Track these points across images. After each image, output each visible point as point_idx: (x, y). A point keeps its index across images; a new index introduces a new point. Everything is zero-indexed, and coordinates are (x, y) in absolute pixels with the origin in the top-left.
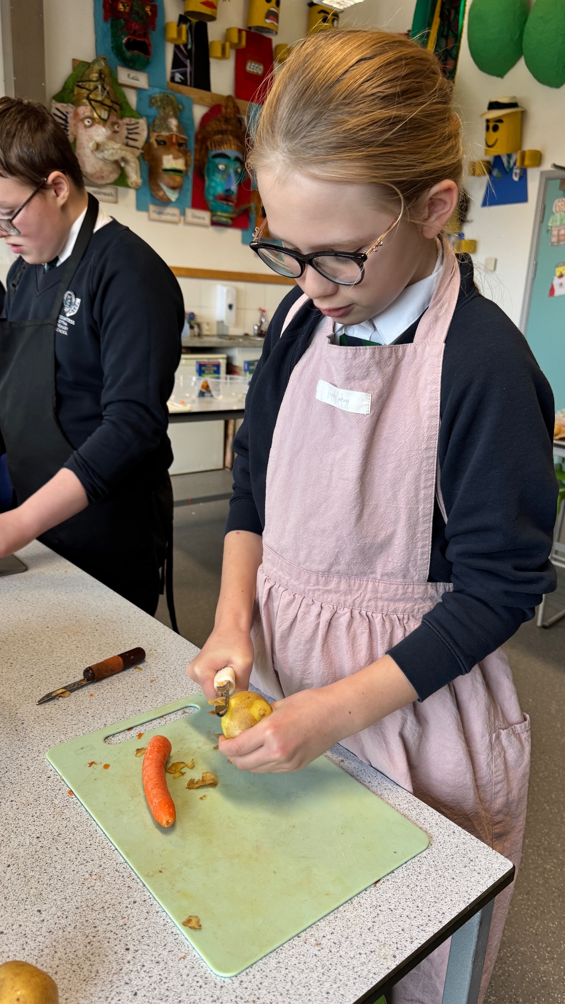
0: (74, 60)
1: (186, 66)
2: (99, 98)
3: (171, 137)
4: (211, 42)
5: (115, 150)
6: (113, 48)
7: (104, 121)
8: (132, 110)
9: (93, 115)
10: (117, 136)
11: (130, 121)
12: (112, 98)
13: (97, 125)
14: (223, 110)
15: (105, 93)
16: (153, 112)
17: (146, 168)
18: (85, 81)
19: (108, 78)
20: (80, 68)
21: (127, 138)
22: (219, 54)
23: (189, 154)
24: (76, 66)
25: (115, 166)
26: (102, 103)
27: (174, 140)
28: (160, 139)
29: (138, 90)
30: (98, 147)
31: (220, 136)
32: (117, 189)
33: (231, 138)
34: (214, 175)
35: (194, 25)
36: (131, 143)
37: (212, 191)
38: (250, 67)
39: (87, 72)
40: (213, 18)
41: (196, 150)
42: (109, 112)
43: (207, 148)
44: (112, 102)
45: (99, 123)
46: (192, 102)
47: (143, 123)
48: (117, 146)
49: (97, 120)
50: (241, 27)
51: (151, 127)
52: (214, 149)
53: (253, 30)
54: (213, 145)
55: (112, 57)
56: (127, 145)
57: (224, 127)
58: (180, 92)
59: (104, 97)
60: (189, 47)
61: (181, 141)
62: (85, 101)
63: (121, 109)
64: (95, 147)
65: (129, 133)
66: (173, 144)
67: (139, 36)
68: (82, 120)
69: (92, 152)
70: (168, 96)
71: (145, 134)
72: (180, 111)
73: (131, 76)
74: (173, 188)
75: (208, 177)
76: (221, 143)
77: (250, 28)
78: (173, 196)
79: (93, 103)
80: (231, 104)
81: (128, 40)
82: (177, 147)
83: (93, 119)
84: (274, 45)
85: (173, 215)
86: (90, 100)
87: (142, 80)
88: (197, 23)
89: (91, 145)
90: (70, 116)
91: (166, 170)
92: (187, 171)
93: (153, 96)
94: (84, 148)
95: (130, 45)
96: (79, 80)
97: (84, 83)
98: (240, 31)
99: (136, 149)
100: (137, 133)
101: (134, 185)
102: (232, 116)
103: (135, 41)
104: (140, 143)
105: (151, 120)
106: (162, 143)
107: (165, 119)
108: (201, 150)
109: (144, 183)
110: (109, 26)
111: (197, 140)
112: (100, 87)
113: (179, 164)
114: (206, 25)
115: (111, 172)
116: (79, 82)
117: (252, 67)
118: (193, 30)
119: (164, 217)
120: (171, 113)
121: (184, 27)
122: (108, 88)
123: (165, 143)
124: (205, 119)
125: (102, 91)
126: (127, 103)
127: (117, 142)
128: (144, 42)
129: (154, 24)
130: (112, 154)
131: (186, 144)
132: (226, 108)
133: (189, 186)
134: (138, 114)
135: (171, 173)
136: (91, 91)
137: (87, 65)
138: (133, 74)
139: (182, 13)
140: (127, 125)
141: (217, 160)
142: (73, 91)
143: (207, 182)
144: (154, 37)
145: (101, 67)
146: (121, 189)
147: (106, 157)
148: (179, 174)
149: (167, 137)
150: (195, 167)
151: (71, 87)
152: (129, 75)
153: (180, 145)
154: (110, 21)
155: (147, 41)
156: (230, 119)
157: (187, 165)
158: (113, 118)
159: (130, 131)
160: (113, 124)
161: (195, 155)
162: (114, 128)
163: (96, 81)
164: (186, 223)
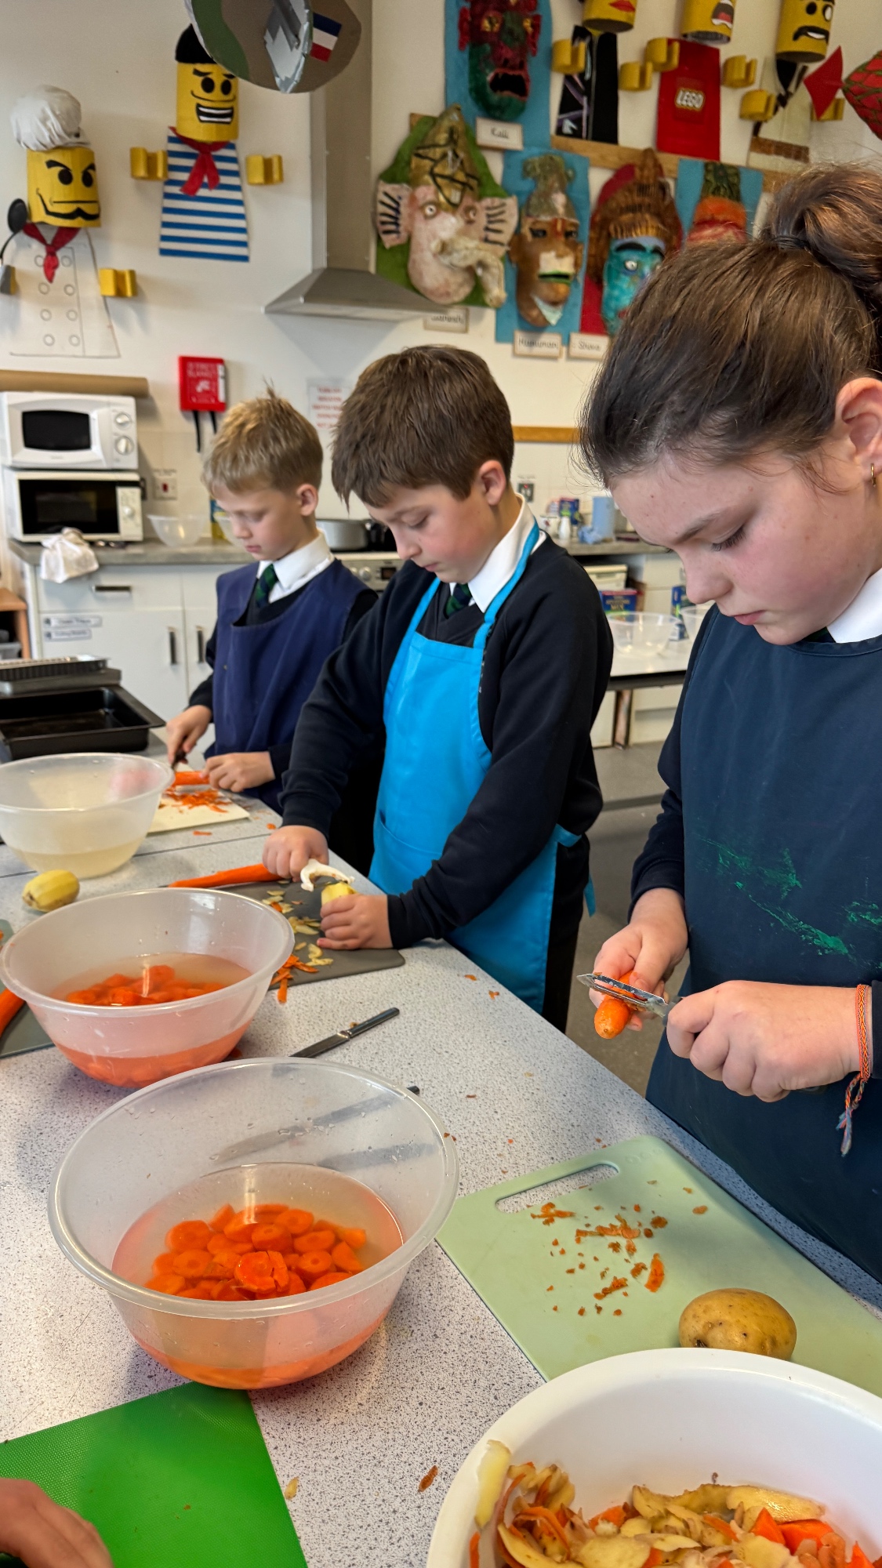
0: (412, 115)
1: (581, 107)
2: (448, 172)
3: (554, 224)
4: (624, 66)
5: (470, 249)
6: (471, 90)
7: (453, 207)
8: (495, 184)
9: (438, 198)
10: (472, 227)
11: (493, 203)
12: (468, 171)
13: (443, 214)
14: (637, 172)
15: (458, 164)
16: (526, 185)
17: (512, 275)
18: (429, 147)
19: (462, 139)
20: (422, 127)
22: (636, 83)
23: (580, 247)
24: (414, 124)
25: (467, 276)
26: (452, 179)
27: (559, 227)
28: (538, 227)
29: (506, 153)
30: (444, 248)
31: (631, 215)
32: (467, 310)
33: (647, 216)
34: (617, 278)
35: (596, 41)
36: (492, 236)
37: (613, 304)
38: (682, 100)
39: (431, 133)
40: (627, 27)
41: (591, 240)
42: (463, 192)
43: (609, 235)
44: (468, 175)
45: (446, 210)
46: (588, 164)
47: (511, 203)
48: (472, 244)
49: (444, 206)
50: (671, 35)
51: (524, 210)
52: (619, 236)
53: (690, 39)
54: (619, 230)
55: (469, 105)
56: (486, 240)
57: (637, 199)
58: (570, 150)
59: (456, 169)
60: (588, 76)
61: (570, 229)
62: (427, 178)
63: (480, 184)
64: (439, 248)
65: (490, 222)
66: (557, 234)
67: (513, 68)
68: (422, 208)
69: (435, 255)
70: (551, 158)
71: (513, 221)
72: (569, 180)
73: (496, 132)
74: (554, 304)
75: (609, 280)
76: (631, 227)
77: (685, 36)
78: (553, 316)
79: (439, 180)
80: (650, 163)
81: (496, 75)
82: (562, 239)
83: (438, 205)
84: (723, 59)
85: (552, 345)
86: (433, 175)
87: (511, 136)
88: (602, 38)
89: (434, 245)
90: (404, 203)
91: (545, 276)
92: (576, 275)
93: (530, 160)
94: (422, 251)
95: (498, 84)
96: (419, 145)
97: (427, 150)
98: (670, 42)
99: (498, 246)
100: (502, 221)
101: (495, 302)
102: (651, 181)
103: (505, 75)
104: (505, 237)
105: (524, 198)
106: (541, 234)
107: (546, 195)
108: (598, 240)
109: (509, 299)
110: (466, 55)
111: (593, 224)
112: (450, 154)
113: (566, 266)
114: (615, 38)
115: (461, 285)
116: (419, 148)
117: (686, 98)
118: (595, 49)
119: (536, 350)
120: (556, 185)
121: (583, 46)
122: (462, 155)
123: (544, 232)
124: (608, 189)
125: (453, 160)
126: (489, 175)
127: (473, 238)
128: (520, 77)
129: (534, 45)
130: (465, 257)
131: (576, 233)
132: (642, 169)
133: (577, 297)
134: (505, 191)
135: (553, 279)
136: (436, 162)
137: (432, 122)
138: (500, 127)
139: (579, 23)
140: (488, 208)
141: (624, 254)
142: (409, 163)
143: (606, 290)
144: (534, 67)
145: (454, 124)
146: (473, 310)
147: (455, 262)
148: (564, 280)
149: (548, 223)
150: (588, 267)
151: (406, 158)
152: (493, 131)
153: (568, 234)
154: (468, 48)
155: (522, 73)
156: (648, 187)
157: (576, 265)
158: (468, 201)
159: (492, 219)
160: (468, 209)
161: (590, 249)
162: (468, 216)
163: (445, 146)
164: (570, 358)
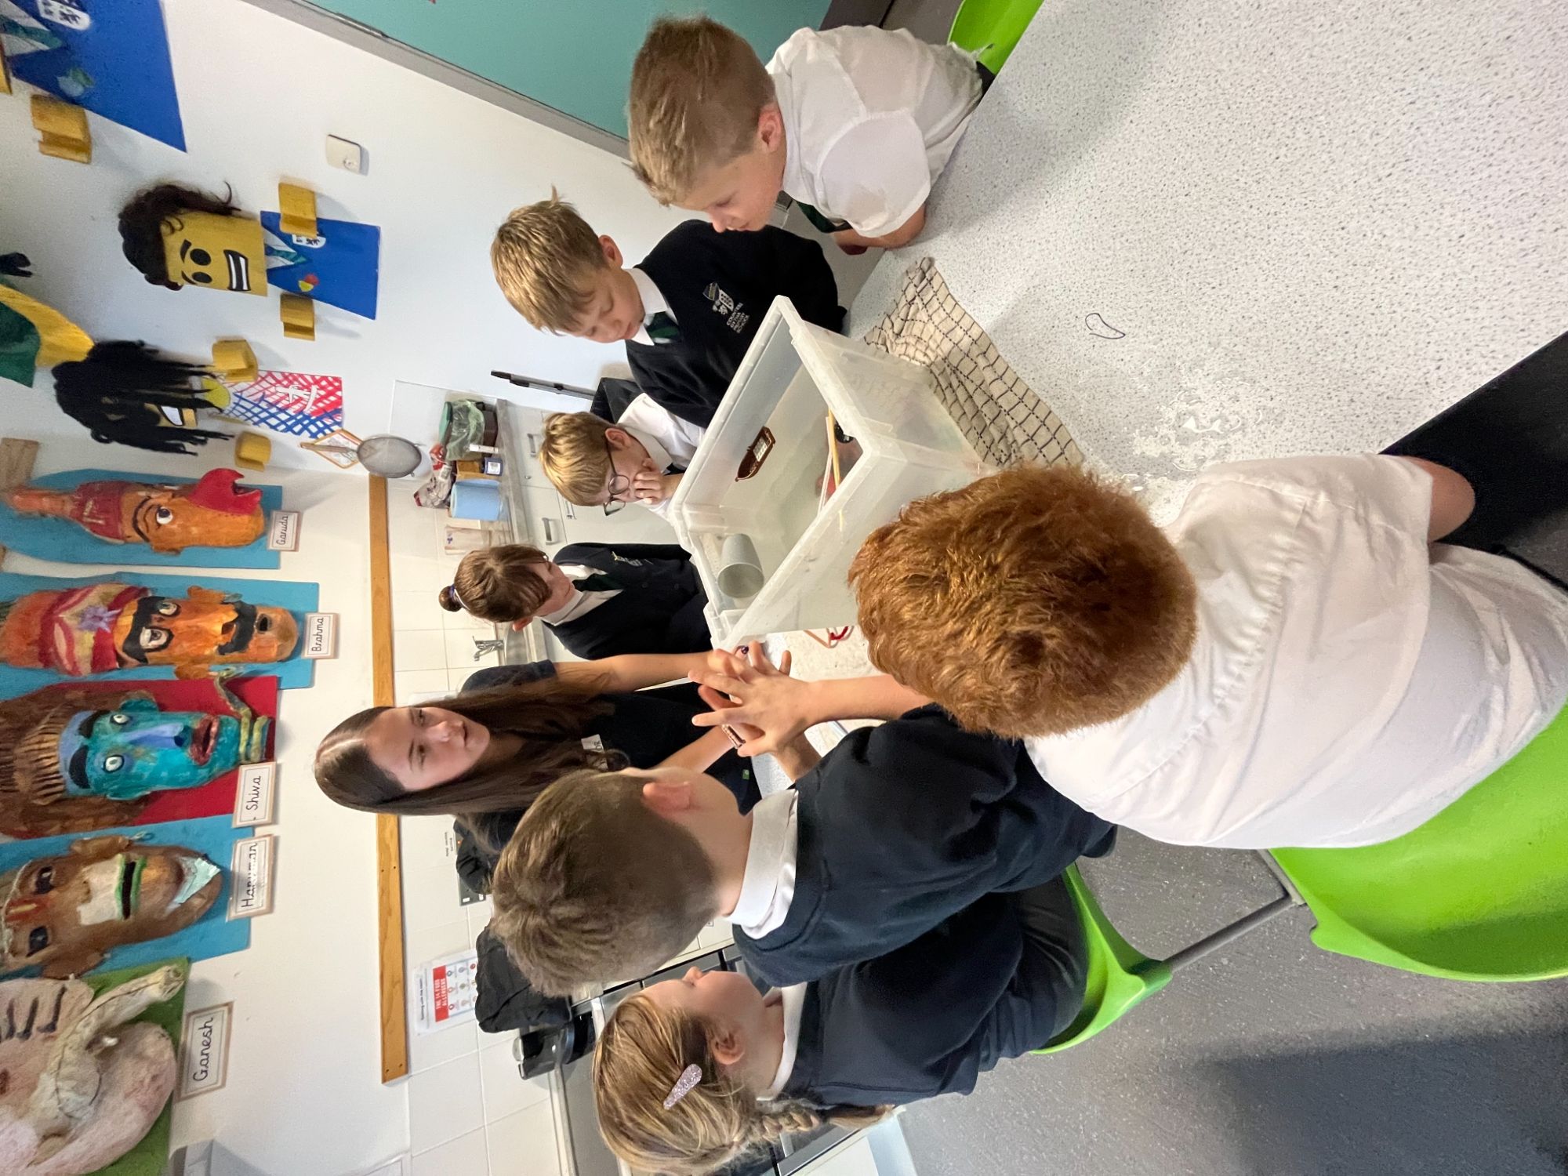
21: (27, 1033)
23: (76, 852)
25: (118, 1057)
27: (27, 908)
28: (24, 944)
31: (17, 777)
32: (189, 1015)
36: (43, 1018)
37: (184, 774)
43: (54, 804)
52: (58, 788)
54: (46, 791)
56: (52, 1027)
69: (73, 1142)
74: (180, 877)
78: (203, 872)
85: (253, 856)
91: (126, 911)
92: (129, 848)
99: (65, 1000)
101: (176, 977)
104: (47, 991)
106: (40, 936)
108: (63, 819)
109: (168, 956)
111: (35, 833)
115: (139, 1058)
123: (37, 930)
127: (40, 1069)
131: (42, 867)
133: (170, 831)
135: (133, 893)
141: (93, 772)
143: (159, 787)
146: (190, 1008)
148: (136, 870)
149: (16, 929)
164: (274, 820)
